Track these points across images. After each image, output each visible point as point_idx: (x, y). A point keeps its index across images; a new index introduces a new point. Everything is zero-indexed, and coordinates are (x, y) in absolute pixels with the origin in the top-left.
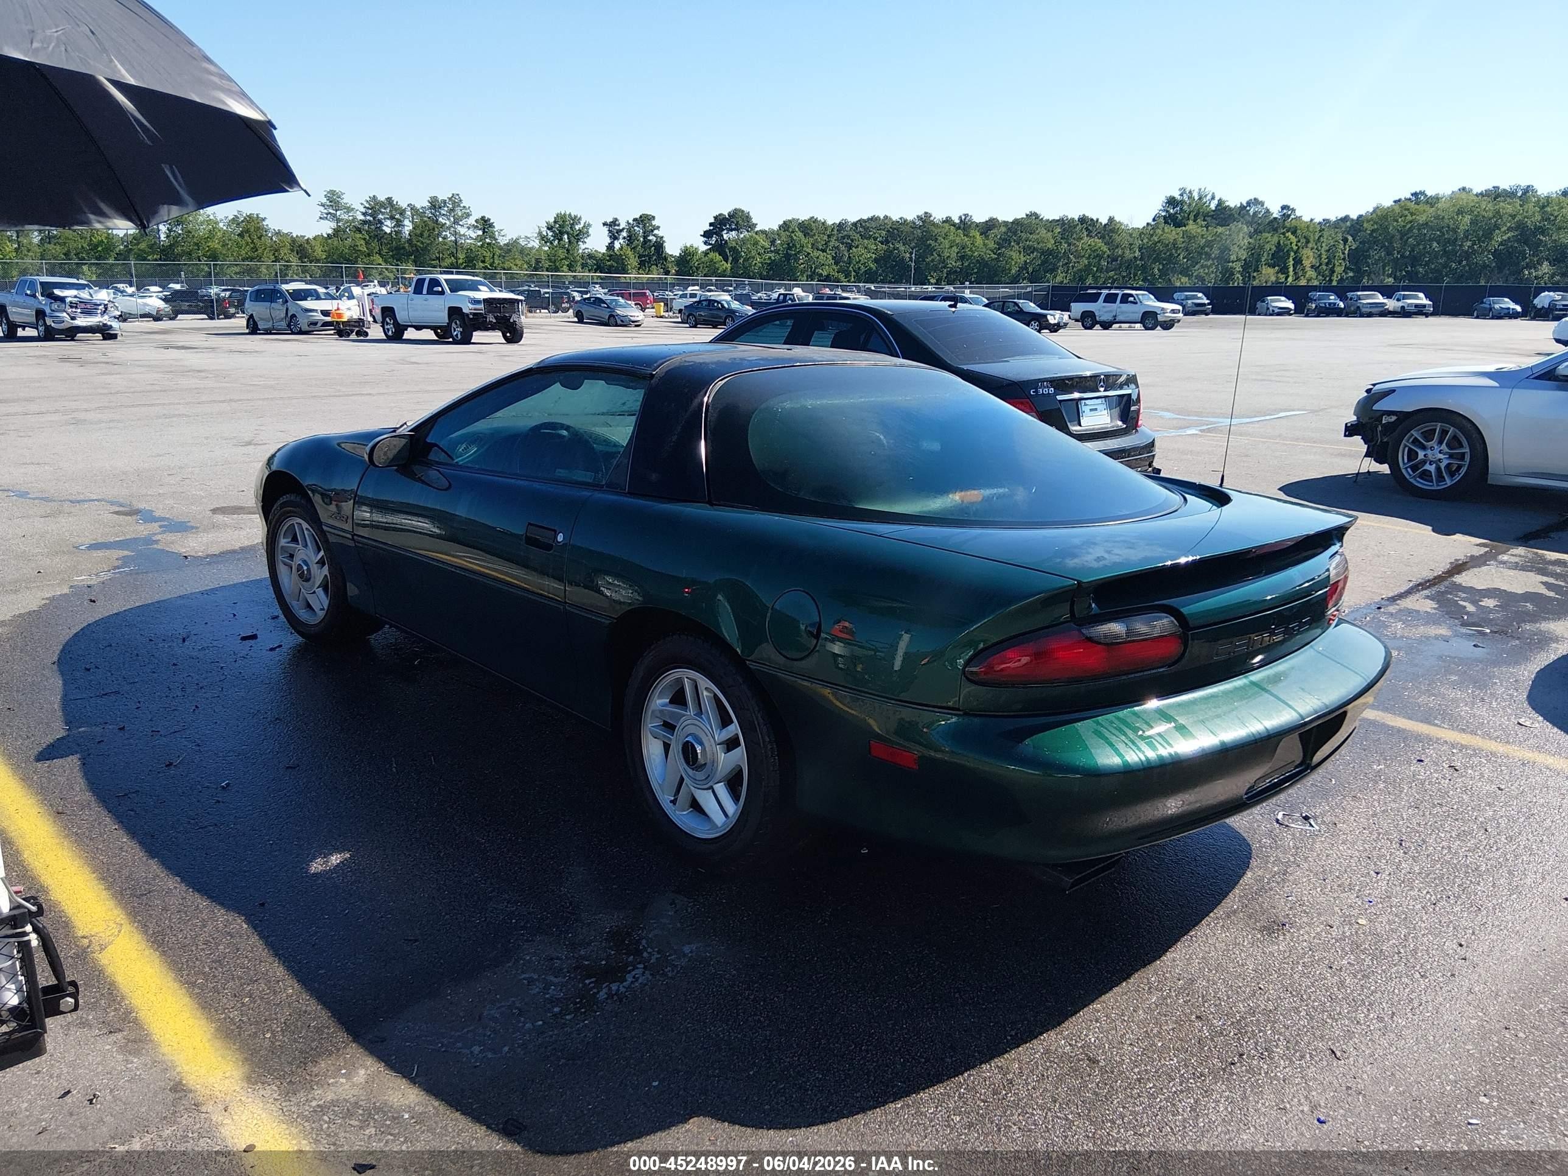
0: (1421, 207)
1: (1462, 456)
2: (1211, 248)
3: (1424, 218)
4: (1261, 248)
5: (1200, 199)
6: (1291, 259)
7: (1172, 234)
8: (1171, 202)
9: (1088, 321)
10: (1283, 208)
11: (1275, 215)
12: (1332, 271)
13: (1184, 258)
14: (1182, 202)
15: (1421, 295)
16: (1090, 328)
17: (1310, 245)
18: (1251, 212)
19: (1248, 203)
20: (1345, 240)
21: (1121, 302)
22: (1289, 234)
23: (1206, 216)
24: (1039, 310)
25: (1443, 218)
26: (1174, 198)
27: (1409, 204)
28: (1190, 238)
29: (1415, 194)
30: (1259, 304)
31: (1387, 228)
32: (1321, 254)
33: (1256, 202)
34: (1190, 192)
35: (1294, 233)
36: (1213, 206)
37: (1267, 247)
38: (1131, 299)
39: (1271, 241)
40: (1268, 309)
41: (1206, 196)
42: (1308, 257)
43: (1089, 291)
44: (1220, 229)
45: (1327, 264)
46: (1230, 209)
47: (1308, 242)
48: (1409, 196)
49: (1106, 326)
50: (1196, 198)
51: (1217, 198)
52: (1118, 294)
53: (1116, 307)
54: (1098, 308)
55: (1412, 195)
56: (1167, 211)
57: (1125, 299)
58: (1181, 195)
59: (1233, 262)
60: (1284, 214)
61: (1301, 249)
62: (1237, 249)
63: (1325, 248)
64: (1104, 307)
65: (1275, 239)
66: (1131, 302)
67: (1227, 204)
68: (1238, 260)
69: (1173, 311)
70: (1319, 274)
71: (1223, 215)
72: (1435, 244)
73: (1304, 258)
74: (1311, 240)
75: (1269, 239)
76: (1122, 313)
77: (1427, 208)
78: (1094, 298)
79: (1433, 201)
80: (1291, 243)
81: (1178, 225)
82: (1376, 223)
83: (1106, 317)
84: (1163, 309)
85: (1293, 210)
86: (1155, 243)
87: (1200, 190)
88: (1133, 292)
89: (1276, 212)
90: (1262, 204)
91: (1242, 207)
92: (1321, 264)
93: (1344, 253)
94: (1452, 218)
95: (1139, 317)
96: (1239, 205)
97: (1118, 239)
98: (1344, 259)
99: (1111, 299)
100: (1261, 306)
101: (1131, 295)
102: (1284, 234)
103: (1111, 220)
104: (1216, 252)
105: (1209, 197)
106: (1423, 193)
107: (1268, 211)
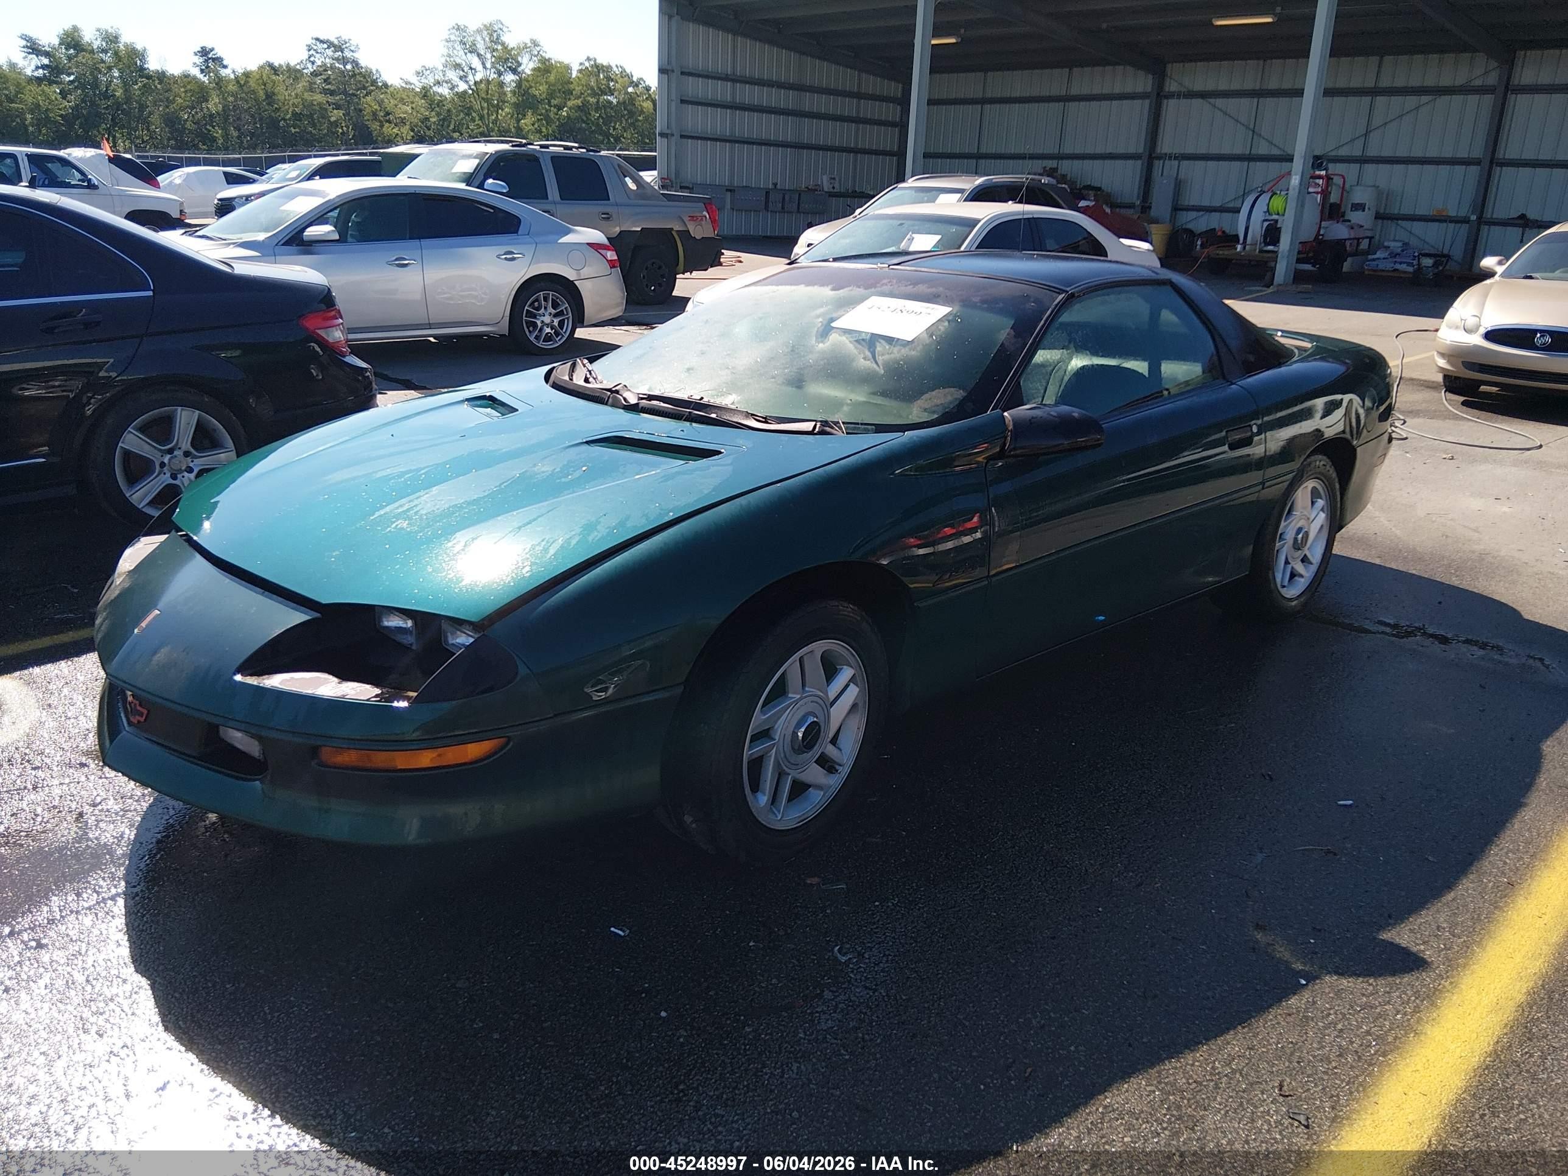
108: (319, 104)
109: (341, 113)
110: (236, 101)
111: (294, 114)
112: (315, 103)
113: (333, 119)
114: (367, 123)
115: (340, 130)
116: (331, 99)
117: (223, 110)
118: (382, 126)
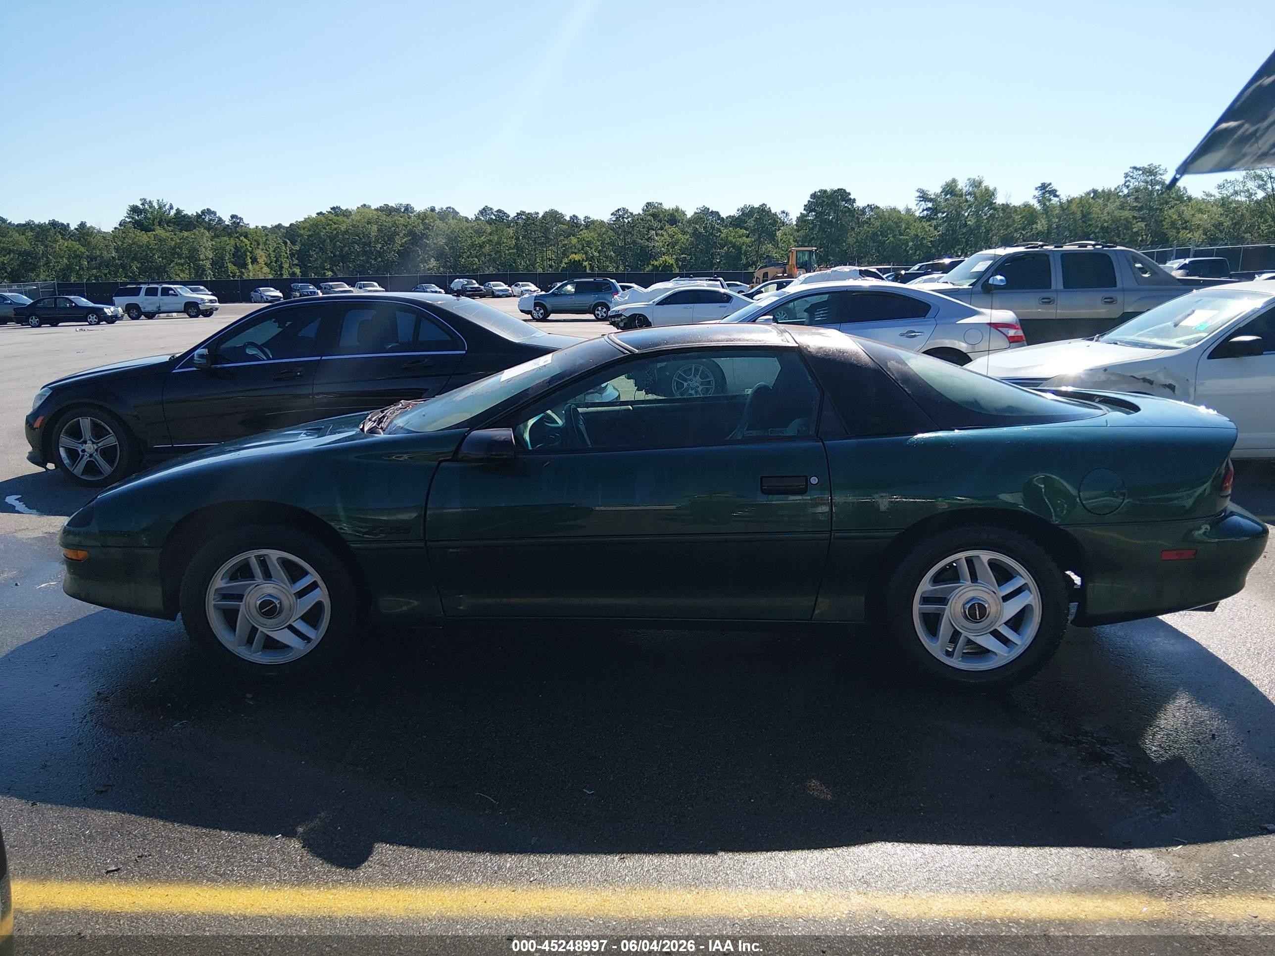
0: (341, 218)
1: (709, 383)
2: (181, 248)
3: (345, 227)
4: (223, 249)
5: (160, 208)
6: (248, 258)
7: (144, 238)
8: (134, 209)
9: (134, 312)
10: (233, 217)
11: (227, 223)
12: (281, 267)
13: (159, 257)
14: (145, 210)
15: (375, 284)
16: (137, 318)
17: (260, 247)
18: (207, 219)
19: (203, 212)
20: (285, 243)
21: (162, 295)
22: (242, 238)
23: (169, 222)
24: (91, 305)
25: (358, 226)
26: (137, 206)
27: (330, 215)
28: (160, 240)
29: (333, 209)
30: (253, 294)
31: (318, 233)
32: (270, 254)
33: (209, 212)
34: (150, 202)
35: (246, 237)
36: (173, 212)
37: (228, 248)
38: (171, 292)
39: (229, 244)
40: (262, 297)
41: (165, 206)
42: (261, 256)
43: (129, 286)
44: (186, 234)
45: (276, 262)
46: (189, 217)
47: (258, 244)
48: (329, 210)
49: (150, 316)
50: (157, 207)
51: (175, 208)
52: (157, 288)
53: (158, 299)
54: (141, 300)
55: (331, 209)
56: (133, 218)
57: (165, 292)
58: (143, 204)
59: (203, 261)
60: (234, 222)
61: (254, 250)
62: (204, 249)
63: (272, 249)
64: (146, 299)
65: (232, 242)
66: (172, 295)
67: (185, 213)
68: (207, 259)
69: (211, 301)
70: (271, 269)
71: (182, 222)
72: (356, 247)
73: (258, 256)
74: (261, 243)
75: (228, 242)
76: (165, 304)
77: (345, 219)
78: (136, 292)
79: (347, 214)
80: (246, 245)
81: (147, 230)
82: (309, 230)
83: (150, 309)
84: (202, 299)
85: (241, 219)
86: (130, 245)
87: (158, 201)
88: (172, 286)
89: (227, 221)
90: (214, 213)
91: (198, 216)
92: (271, 262)
93: (286, 253)
94: (365, 226)
95: (182, 307)
96: (195, 214)
97: (94, 242)
98: (287, 258)
99: (151, 292)
100: (255, 295)
101: (171, 289)
102: (237, 237)
103: (82, 225)
104: (185, 252)
105: (167, 207)
106: (338, 208)
107: (220, 219)
108: (1126, 219)
109: (1143, 225)
110: (1059, 221)
111: (1102, 228)
112: (1123, 218)
113: (1134, 230)
114: (1165, 231)
115: (1140, 239)
116: (1136, 214)
117: (1048, 229)
118: (1178, 233)
